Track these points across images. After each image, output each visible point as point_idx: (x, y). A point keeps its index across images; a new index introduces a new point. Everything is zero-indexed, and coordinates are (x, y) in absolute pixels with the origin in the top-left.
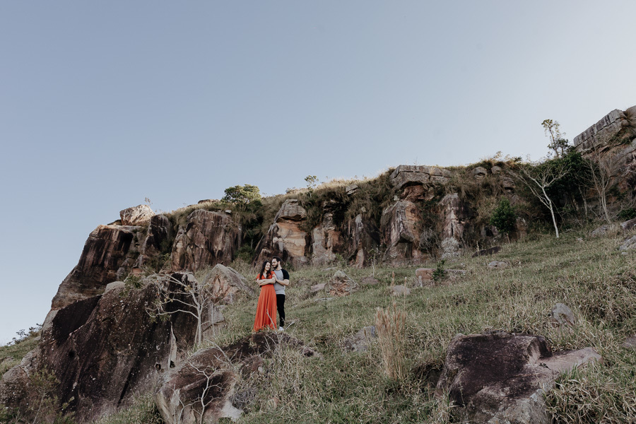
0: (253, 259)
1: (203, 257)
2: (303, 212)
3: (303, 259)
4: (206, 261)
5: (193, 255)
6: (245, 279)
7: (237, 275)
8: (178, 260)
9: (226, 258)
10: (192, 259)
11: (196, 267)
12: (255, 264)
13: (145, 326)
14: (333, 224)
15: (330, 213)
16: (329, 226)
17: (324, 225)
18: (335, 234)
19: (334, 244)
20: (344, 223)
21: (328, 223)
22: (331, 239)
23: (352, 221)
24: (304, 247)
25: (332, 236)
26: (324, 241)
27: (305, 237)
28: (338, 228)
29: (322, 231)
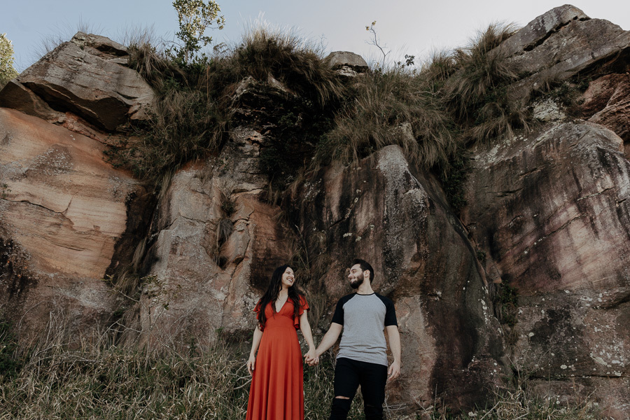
2: (142, 97)
14: (258, 174)
15: (257, 130)
16: (240, 176)
17: (222, 167)
18: (262, 213)
19: (258, 249)
20: (306, 177)
21: (241, 164)
22: (247, 224)
23: (353, 167)
24: (111, 237)
25: (252, 216)
26: (215, 231)
27: (126, 198)
28: (273, 195)
29: (211, 188)
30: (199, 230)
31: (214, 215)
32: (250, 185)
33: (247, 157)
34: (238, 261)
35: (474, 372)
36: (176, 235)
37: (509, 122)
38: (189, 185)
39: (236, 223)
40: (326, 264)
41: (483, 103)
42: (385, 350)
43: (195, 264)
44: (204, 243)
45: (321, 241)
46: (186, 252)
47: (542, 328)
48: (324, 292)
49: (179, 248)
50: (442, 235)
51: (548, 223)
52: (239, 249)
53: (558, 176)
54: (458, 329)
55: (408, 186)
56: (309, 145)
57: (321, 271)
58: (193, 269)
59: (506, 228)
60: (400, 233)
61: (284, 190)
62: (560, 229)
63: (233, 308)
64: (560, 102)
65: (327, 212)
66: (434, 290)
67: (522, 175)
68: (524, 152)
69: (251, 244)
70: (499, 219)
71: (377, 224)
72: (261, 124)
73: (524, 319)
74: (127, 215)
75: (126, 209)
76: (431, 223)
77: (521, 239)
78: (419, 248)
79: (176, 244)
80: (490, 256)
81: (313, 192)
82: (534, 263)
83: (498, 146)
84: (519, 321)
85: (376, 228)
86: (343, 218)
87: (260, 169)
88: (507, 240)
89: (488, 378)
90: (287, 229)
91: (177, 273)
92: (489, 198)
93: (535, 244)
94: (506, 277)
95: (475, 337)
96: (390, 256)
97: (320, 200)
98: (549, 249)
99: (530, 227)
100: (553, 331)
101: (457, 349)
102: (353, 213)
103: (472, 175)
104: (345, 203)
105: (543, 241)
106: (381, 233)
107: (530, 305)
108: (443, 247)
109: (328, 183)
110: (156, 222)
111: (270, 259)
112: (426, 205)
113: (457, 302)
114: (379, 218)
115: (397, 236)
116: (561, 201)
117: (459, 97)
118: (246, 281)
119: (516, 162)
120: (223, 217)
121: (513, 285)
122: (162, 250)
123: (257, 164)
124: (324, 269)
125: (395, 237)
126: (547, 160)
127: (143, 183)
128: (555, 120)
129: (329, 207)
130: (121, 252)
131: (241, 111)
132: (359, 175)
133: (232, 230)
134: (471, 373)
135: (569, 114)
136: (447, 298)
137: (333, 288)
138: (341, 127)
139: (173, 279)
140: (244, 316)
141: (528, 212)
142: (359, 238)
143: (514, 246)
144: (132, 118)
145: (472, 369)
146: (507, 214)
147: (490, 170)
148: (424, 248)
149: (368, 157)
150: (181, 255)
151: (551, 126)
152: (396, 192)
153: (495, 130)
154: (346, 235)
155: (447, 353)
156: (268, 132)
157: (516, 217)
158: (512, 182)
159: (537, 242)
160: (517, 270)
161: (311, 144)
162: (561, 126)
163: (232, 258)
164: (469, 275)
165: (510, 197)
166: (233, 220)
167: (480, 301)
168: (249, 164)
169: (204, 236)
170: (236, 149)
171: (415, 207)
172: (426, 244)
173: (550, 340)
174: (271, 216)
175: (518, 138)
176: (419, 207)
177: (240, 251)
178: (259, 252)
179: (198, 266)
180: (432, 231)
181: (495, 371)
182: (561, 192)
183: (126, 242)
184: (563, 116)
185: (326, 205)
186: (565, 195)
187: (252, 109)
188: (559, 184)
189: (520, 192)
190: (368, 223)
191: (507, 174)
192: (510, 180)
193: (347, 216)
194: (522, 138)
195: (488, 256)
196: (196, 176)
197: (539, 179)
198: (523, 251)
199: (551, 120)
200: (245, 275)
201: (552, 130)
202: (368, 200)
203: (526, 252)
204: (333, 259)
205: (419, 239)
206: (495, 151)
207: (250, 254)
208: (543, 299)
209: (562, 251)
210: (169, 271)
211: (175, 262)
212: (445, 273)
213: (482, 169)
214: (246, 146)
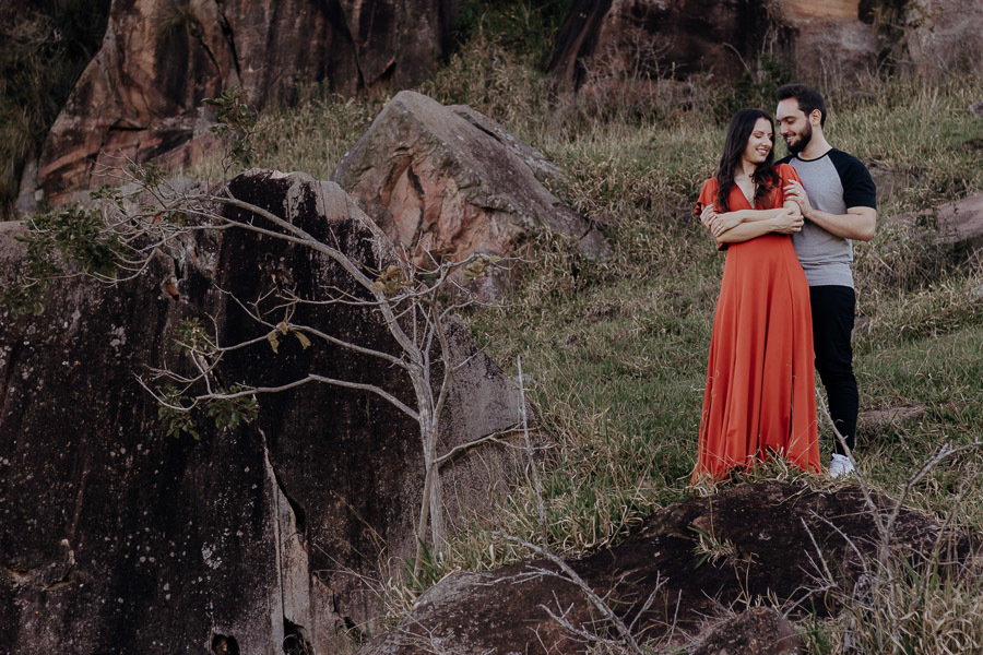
0: (563, 42)
1: (282, 38)
3: (853, 40)
4: (300, 63)
5: (227, 30)
6: (558, 172)
7: (513, 152)
8: (148, 59)
9: (410, 39)
10: (221, 53)
11: (251, 94)
12: (580, 76)
13: (131, 449)
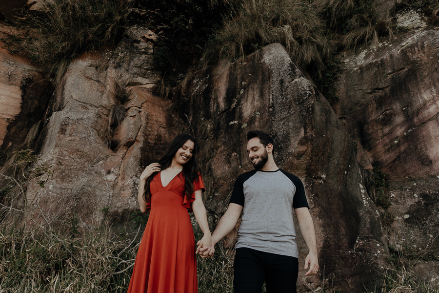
14: (152, 70)
15: (151, 29)
16: (135, 70)
17: (118, 60)
18: (154, 104)
19: (149, 135)
20: (195, 74)
21: (136, 59)
22: (140, 112)
23: (239, 63)
24: (3, 118)
25: (145, 105)
26: (107, 115)
27: (22, 82)
28: (165, 89)
29: (106, 77)
30: (91, 113)
31: (107, 100)
32: (144, 79)
33: (141, 53)
34: (129, 144)
35: (360, 253)
36: (66, 116)
37: (376, 30)
38: (84, 73)
39: (129, 110)
40: (213, 149)
41: (350, 16)
42: (294, 238)
43: (85, 145)
44: (96, 126)
45: (209, 129)
46: (76, 133)
47: (417, 211)
48: (211, 175)
49: (69, 129)
50: (328, 121)
51: (417, 115)
52: (130, 133)
53: (426, 74)
54: (342, 211)
55: (293, 76)
56: (198, 47)
57: (208, 156)
58: (82, 150)
59: (377, 121)
60: (287, 119)
61: (175, 86)
62: (430, 120)
63: (123, 188)
64: (422, 13)
65: (214, 103)
66: (319, 173)
67: (390, 74)
68: (391, 55)
69: (142, 129)
70: (369, 113)
71: (262, 112)
72: (155, 25)
73: (397, 202)
74: (23, 99)
75: (21, 93)
76: (317, 109)
77: (390, 130)
78: (305, 132)
79: (66, 125)
80: (360, 145)
81: (201, 86)
82: (405, 151)
83: (365, 51)
84: (392, 203)
85: (261, 115)
86: (230, 108)
87: (153, 65)
88: (377, 130)
89: (373, 259)
90: (177, 119)
91: (65, 153)
92: (359, 94)
93: (405, 134)
94: (376, 164)
95: (358, 219)
96: (276, 141)
97: (208, 94)
98: (419, 138)
99: (399, 119)
100: (430, 214)
101: (343, 230)
102: (239, 103)
103: (343, 76)
104: (231, 94)
105: (413, 131)
106: (267, 120)
107: (401, 189)
108: (328, 132)
109: (215, 78)
110: (51, 107)
111: (161, 144)
112: (312, 92)
113: (339, 186)
114: (264, 106)
115: (283, 122)
116: (429, 96)
117: (330, 9)
118: (135, 163)
119: (384, 63)
120: (117, 104)
121: (385, 171)
122: (52, 131)
123: (151, 60)
124: (210, 154)
125: (281, 123)
126: (414, 61)
127: (40, 70)
128: (417, 28)
129: (216, 99)
130: (14, 133)
131: (137, 10)
132: (245, 69)
133: (124, 116)
134: (357, 255)
135: (430, 23)
136: (331, 181)
137: (219, 171)
138: (228, 27)
139: (61, 159)
140: (133, 196)
141: (397, 106)
142: (245, 125)
143: (384, 136)
144: (32, 9)
145: (358, 250)
146: (377, 109)
147: (359, 71)
148: (310, 133)
149: (253, 54)
150: (70, 135)
151: (414, 33)
152: (282, 82)
153: (364, 37)
154: (232, 123)
155: (334, 234)
156: (161, 32)
157: (386, 110)
158: (381, 80)
159: (407, 132)
160: (387, 158)
161: (200, 47)
162: (423, 33)
163: (123, 142)
164: (350, 159)
165: (379, 93)
166: (126, 107)
167: (359, 184)
168: (144, 60)
169: (96, 119)
170: (132, 46)
171: (301, 94)
172: (312, 128)
173: (427, 222)
174: (163, 108)
175: (384, 44)
176: (306, 94)
177: (131, 135)
178: (150, 137)
179: (88, 147)
180: (318, 117)
181: (379, 252)
182: (430, 88)
183: (20, 123)
184: (424, 25)
185: (213, 97)
186: (433, 90)
187: (147, 10)
188: (427, 80)
189: (388, 89)
190: (253, 111)
191: (375, 74)
192: (379, 79)
193: (233, 106)
194: (386, 44)
195: (359, 146)
196: (91, 66)
197: (407, 77)
198: (392, 140)
199: (413, 28)
200: (135, 157)
201: (415, 36)
202: (253, 90)
203: (396, 142)
204: (219, 144)
205: (306, 124)
206: (363, 55)
207: (141, 138)
208: (415, 184)
209: (433, 139)
210: (57, 150)
211: (63, 142)
212: (330, 157)
213: (352, 70)
214: (141, 44)
